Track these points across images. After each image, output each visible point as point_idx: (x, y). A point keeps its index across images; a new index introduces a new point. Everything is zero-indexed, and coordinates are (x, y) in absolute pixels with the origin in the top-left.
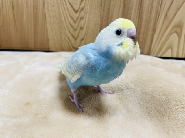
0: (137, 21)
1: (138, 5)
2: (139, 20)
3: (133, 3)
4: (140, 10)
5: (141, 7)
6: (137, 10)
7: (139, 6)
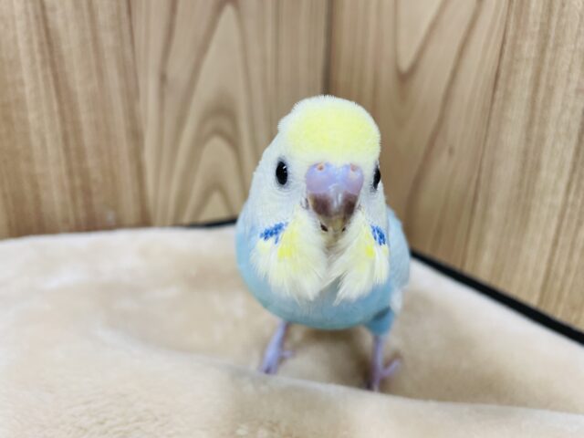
0: (55, 107)
1: (36, 46)
2: (60, 103)
3: (15, 40)
4: (53, 65)
5: (51, 52)
6: (38, 65)
7: (42, 52)
